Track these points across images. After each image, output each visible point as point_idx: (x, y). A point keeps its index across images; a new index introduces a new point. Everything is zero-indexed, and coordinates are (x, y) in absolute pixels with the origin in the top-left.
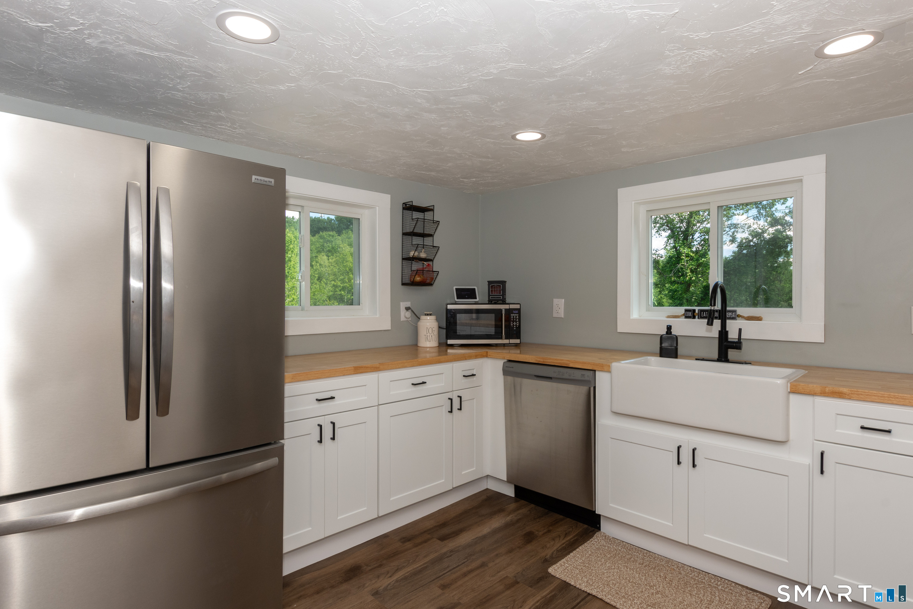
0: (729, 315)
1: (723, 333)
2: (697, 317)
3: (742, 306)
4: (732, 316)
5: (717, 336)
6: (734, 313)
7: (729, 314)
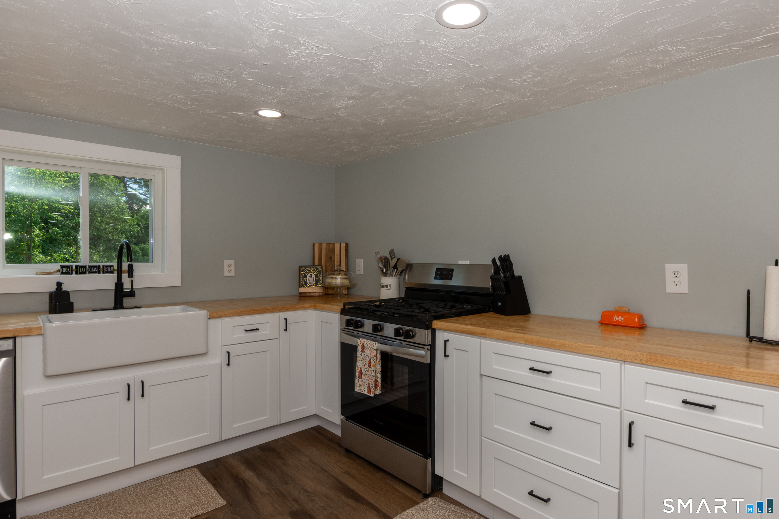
0: (108, 270)
1: (119, 285)
2: (74, 272)
3: (135, 262)
4: (110, 270)
5: (114, 288)
6: (112, 268)
7: (108, 268)
